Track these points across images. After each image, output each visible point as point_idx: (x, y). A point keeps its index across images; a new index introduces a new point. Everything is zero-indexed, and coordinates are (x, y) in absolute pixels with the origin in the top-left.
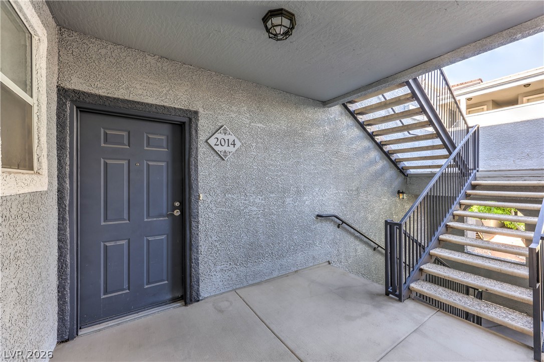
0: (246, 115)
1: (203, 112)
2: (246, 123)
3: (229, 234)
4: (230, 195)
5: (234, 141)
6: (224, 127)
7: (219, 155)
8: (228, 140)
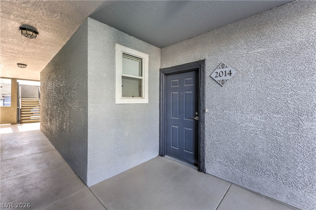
0: (243, 47)
1: (208, 59)
2: (242, 53)
3: (226, 139)
4: (227, 111)
5: (230, 71)
6: (222, 63)
7: (219, 83)
8: (225, 71)
